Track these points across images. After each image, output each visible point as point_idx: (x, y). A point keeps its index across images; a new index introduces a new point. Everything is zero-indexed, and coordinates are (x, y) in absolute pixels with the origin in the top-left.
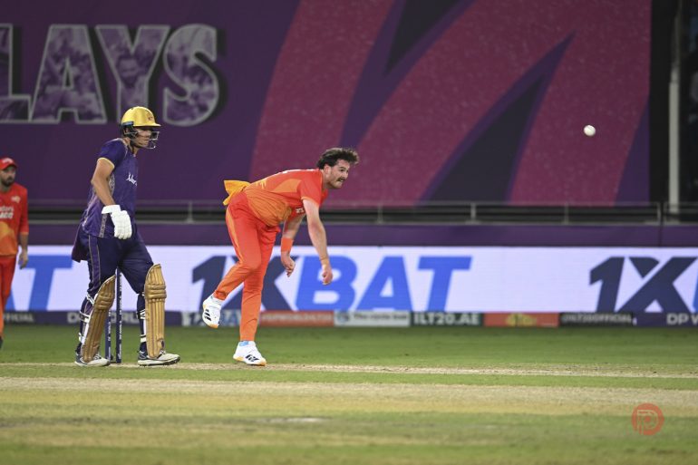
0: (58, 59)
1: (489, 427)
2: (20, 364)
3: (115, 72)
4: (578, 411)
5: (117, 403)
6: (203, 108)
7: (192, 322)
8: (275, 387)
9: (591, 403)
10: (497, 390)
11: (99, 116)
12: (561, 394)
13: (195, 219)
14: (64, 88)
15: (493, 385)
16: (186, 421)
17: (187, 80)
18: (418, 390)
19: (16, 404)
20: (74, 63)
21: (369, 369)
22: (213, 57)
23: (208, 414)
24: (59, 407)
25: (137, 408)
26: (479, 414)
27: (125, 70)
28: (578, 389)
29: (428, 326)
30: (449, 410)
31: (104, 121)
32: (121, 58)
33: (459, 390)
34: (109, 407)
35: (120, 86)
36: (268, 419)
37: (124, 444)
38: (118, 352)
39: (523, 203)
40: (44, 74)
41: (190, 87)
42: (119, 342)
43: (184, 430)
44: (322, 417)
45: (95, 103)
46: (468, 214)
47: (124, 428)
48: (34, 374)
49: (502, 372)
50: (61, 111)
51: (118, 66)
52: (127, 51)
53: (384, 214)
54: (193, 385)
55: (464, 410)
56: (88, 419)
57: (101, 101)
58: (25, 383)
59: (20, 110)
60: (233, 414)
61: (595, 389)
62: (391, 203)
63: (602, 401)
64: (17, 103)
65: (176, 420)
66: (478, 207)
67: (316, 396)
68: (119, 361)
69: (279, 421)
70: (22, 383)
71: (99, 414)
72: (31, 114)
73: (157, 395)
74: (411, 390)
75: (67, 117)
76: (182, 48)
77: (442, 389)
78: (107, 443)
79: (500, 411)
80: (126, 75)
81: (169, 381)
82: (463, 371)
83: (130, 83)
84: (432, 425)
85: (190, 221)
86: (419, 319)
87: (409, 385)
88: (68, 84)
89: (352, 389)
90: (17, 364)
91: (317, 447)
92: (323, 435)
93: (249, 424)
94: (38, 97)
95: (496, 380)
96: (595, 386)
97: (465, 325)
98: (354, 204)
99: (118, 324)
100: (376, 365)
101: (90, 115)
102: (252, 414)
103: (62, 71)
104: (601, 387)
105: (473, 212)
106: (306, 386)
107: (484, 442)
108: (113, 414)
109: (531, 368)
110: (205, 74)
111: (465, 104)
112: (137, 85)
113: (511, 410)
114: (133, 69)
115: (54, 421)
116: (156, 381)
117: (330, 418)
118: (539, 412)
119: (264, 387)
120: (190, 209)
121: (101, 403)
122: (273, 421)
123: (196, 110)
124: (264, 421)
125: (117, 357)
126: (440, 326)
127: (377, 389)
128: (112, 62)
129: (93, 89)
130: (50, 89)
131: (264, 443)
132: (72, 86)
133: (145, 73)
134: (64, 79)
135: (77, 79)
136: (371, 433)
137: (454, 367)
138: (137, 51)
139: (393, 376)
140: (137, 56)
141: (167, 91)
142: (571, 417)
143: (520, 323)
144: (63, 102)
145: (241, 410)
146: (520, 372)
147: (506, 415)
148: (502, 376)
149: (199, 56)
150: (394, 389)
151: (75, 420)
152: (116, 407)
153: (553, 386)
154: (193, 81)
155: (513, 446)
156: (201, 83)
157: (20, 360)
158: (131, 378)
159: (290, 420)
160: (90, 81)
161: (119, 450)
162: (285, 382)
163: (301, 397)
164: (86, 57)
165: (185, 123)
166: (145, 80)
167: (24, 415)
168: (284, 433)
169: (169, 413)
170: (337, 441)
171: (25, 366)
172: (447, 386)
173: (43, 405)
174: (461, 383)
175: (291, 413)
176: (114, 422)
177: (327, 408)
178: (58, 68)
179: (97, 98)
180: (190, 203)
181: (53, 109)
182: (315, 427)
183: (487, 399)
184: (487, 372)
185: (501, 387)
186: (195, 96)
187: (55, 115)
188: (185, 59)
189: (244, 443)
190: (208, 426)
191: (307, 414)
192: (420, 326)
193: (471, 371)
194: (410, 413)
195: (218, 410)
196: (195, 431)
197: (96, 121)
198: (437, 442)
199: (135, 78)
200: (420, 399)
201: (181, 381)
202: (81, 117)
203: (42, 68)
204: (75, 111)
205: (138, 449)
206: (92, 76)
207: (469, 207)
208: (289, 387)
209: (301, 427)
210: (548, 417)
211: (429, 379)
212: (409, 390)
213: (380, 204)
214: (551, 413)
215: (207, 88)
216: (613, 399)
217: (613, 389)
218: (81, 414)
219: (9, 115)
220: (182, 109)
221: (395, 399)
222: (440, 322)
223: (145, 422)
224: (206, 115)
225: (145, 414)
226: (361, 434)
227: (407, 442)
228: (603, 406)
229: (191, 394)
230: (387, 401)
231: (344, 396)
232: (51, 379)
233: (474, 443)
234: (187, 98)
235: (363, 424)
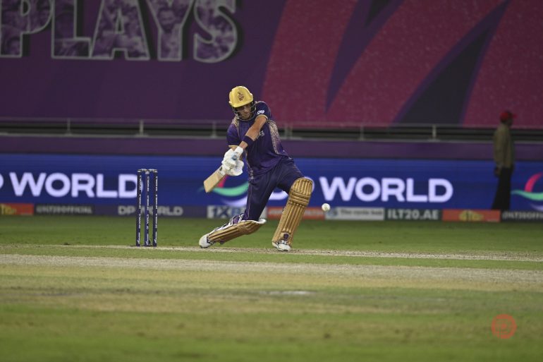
0: (112, 9)
1: (440, 300)
2: (78, 246)
3: (157, 21)
4: (509, 288)
5: (152, 277)
6: (225, 49)
7: (215, 215)
8: (274, 266)
9: (520, 282)
10: (448, 271)
11: (144, 54)
12: (498, 275)
13: (218, 135)
14: (117, 32)
15: (444, 267)
16: (204, 292)
17: (212, 27)
18: (387, 270)
19: (73, 278)
20: (124, 14)
21: (348, 253)
22: (233, 10)
23: (222, 287)
24: (106, 280)
25: (166, 282)
26: (433, 290)
27: (165, 19)
28: (511, 271)
29: (399, 220)
30: (409, 286)
31: (147, 58)
32: (161, 10)
33: (418, 270)
34: (146, 280)
35: (161, 31)
36: (268, 291)
37: (155, 309)
38: (154, 238)
39: (474, 126)
40: (101, 22)
41: (214, 33)
42: (155, 230)
43: (201, 299)
44: (310, 291)
45: (141, 44)
46: (431, 134)
47: (155, 298)
48: (88, 255)
49: (453, 257)
50: (114, 50)
51: (159, 16)
52: (166, 4)
53: (365, 133)
54: (211, 264)
55: (421, 286)
56: (128, 291)
57: (145, 43)
58: (81, 261)
59: (82, 49)
60: (241, 287)
61: (524, 271)
62: (370, 124)
63: (529, 281)
64: (81, 44)
65: (196, 291)
66: (438, 129)
67: (307, 274)
68: (155, 245)
69: (277, 293)
70: (79, 261)
71: (136, 286)
72: (91, 52)
73: (183, 271)
74: (381, 270)
75: (119, 55)
76: (208, 3)
77: (405, 269)
78: (141, 309)
79: (449, 287)
80: (165, 23)
81: (193, 261)
82: (423, 256)
83: (168, 29)
84: (395, 298)
85: (214, 137)
86: (392, 214)
87: (380, 266)
88: (120, 29)
89: (335, 269)
90: (75, 246)
91: (305, 314)
92: (310, 305)
93: (253, 295)
94: (97, 39)
95: (447, 263)
96: (524, 269)
97: (427, 220)
98: (342, 125)
99: (154, 216)
100: (355, 250)
101: (137, 54)
102: (256, 287)
103: (115, 19)
104: (529, 269)
105: (434, 132)
106: (299, 266)
107: (435, 312)
108: (148, 286)
109: (475, 254)
110: (227, 22)
111: (428, 49)
112: (173, 31)
113: (457, 287)
114: (170, 19)
115: (102, 291)
116: (183, 260)
117: (316, 291)
118: (479, 288)
119: (267, 267)
120: (214, 127)
121: (139, 277)
122: (272, 293)
123: (219, 51)
124: (265, 293)
125: (154, 241)
126: (408, 220)
127: (354, 269)
128: (154, 13)
129: (139, 34)
130: (106, 33)
131: (264, 310)
132: (123, 31)
133: (179, 22)
134: (117, 25)
135: (127, 25)
136: (347, 303)
137: (415, 253)
138: (173, 5)
139: (367, 259)
140: (174, 9)
141: (196, 36)
142: (504, 293)
143: (470, 219)
144: (116, 43)
145: (247, 284)
146: (467, 257)
147: (453, 290)
148: (452, 260)
149: (222, 9)
150: (367, 269)
151: (118, 290)
152: (150, 281)
153: (491, 269)
154: (217, 28)
155: (457, 315)
156: (223, 30)
157: (79, 243)
158: (164, 258)
159: (285, 293)
160: (137, 27)
161: (150, 314)
162: (283, 263)
163: (295, 274)
164: (134, 8)
165: (211, 60)
166: (180, 27)
167: (78, 286)
168: (280, 303)
169: (191, 286)
170: (321, 309)
171: (81, 249)
172: (409, 267)
173: (93, 279)
174: (420, 266)
175: (286, 287)
176: (148, 293)
177: (314, 283)
178: (112, 17)
179: (142, 40)
180: (214, 122)
181: (108, 48)
182: (304, 298)
183: (439, 278)
184: (441, 257)
185: (451, 269)
186: (219, 40)
187: (110, 53)
188: (211, 11)
189: (248, 310)
190: (222, 296)
191: (299, 288)
192: (392, 220)
193: (429, 256)
194: (379, 288)
195: (229, 284)
196: (211, 300)
197: (142, 58)
198: (399, 311)
199: (172, 26)
200: (387, 278)
201: (202, 261)
202: (130, 55)
203: (100, 17)
204: (125, 50)
205: (165, 314)
206: (138, 24)
207: (431, 128)
208: (285, 267)
209: (293, 298)
210: (486, 293)
211: (395, 262)
212: (379, 270)
213: (362, 125)
214: (489, 290)
215: (228, 34)
216: (537, 279)
217: (538, 272)
218: (123, 285)
219: (75, 52)
220: (208, 50)
221: (368, 277)
222: (408, 217)
223: (172, 293)
224: (227, 55)
225: (172, 286)
226: (339, 304)
227: (375, 311)
228: (529, 285)
229: (209, 271)
230: (361, 278)
231: (329, 274)
232: (102, 259)
233: (428, 312)
234: (213, 42)
235: (341, 297)
